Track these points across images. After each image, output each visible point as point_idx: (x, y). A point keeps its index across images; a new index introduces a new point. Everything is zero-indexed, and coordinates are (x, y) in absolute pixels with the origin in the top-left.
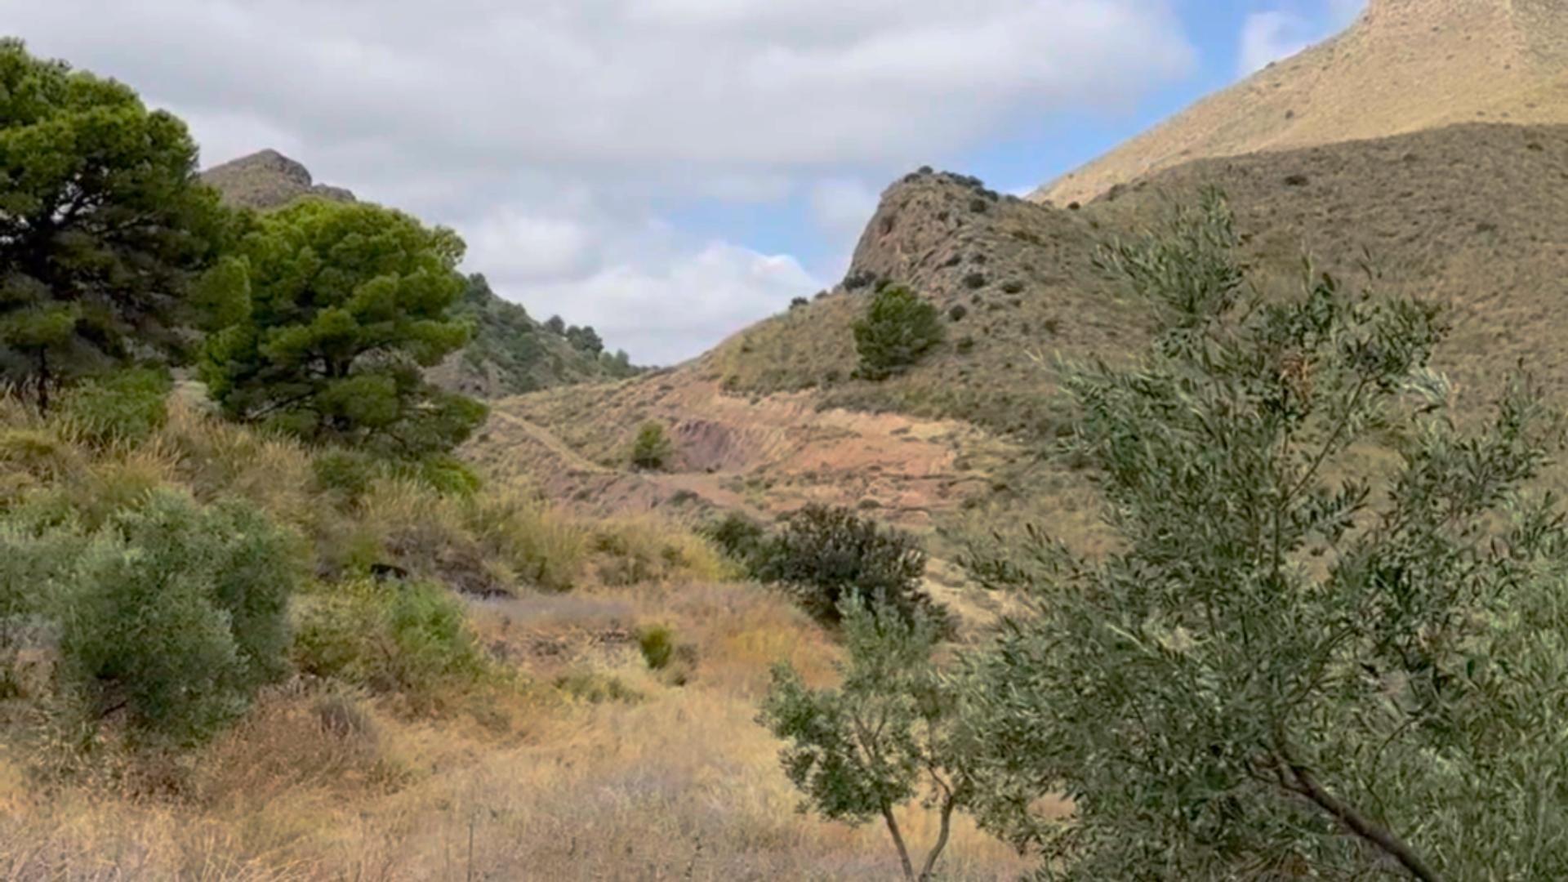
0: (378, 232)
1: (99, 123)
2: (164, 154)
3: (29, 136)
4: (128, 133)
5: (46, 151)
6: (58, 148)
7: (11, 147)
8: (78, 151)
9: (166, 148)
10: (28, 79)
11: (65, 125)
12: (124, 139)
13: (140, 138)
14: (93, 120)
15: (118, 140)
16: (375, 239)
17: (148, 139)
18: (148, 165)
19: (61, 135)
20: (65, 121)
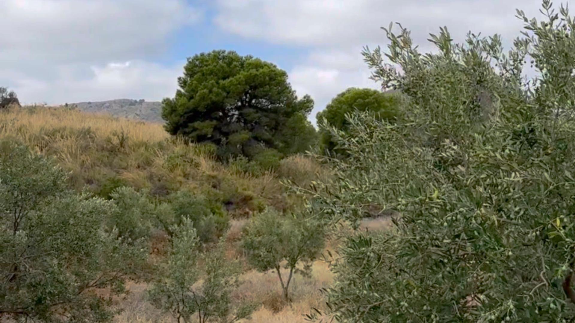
0: (368, 98)
1: (252, 75)
2: (273, 82)
3: (231, 81)
4: (261, 77)
5: (236, 85)
6: (239, 84)
7: (226, 85)
8: (246, 84)
9: (274, 80)
10: (235, 63)
11: (242, 76)
12: (260, 79)
13: (265, 78)
14: (251, 74)
15: (258, 79)
16: (367, 100)
17: (267, 78)
18: (268, 86)
19: (240, 80)
20: (242, 75)
